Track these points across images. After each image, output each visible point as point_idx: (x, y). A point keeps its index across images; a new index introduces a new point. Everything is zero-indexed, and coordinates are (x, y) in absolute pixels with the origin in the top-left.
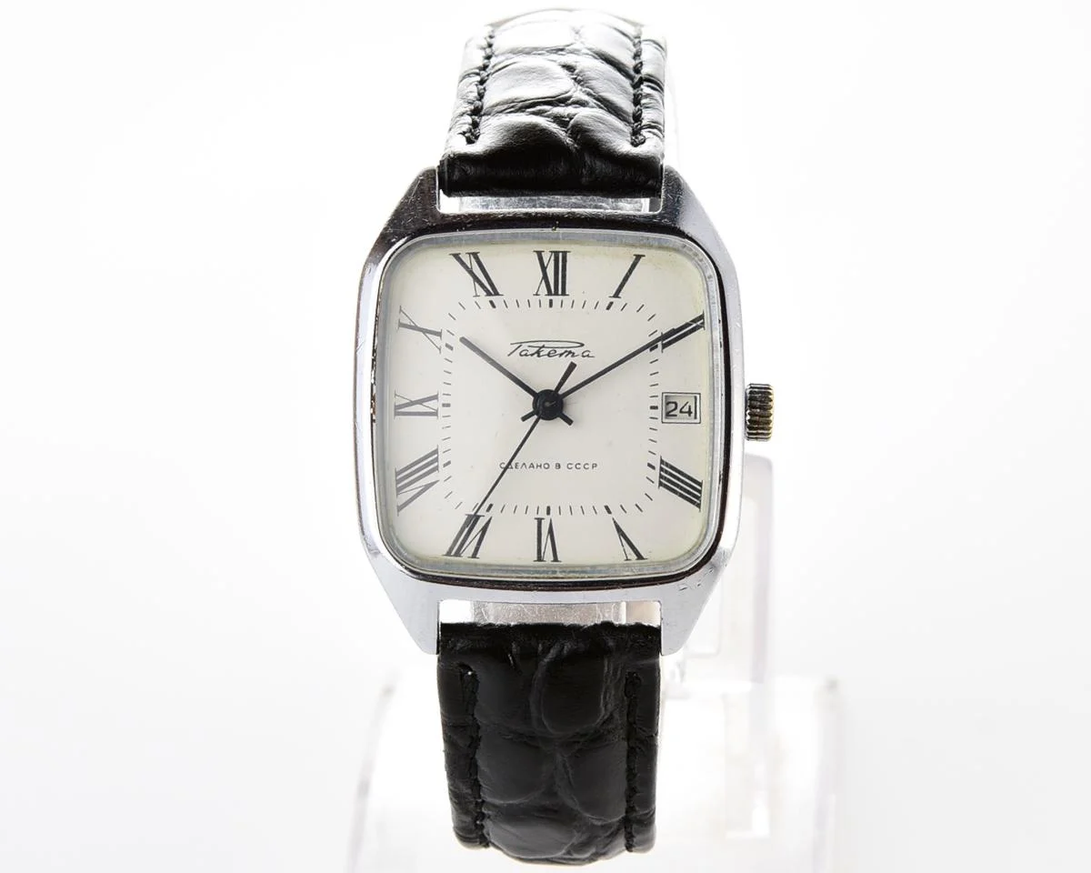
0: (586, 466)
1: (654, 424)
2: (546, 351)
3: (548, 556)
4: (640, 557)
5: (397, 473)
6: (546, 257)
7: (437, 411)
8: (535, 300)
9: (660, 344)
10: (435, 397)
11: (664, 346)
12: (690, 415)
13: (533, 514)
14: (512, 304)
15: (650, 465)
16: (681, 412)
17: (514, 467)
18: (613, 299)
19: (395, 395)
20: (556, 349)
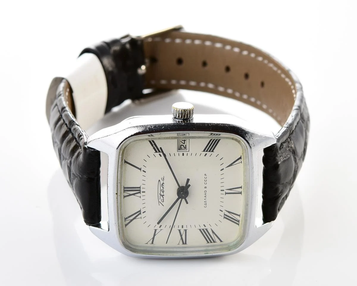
0: (206, 178)
1: (189, 153)
3: (240, 190)
4: (240, 158)
5: (208, 242)
6: (126, 194)
7: (185, 230)
8: (142, 198)
10: (180, 231)
11: (159, 151)
12: (186, 141)
13: (224, 196)
14: (144, 205)
15: (205, 155)
16: (184, 143)
17: (206, 203)
18: (142, 170)
19: (179, 244)
20: (161, 189)
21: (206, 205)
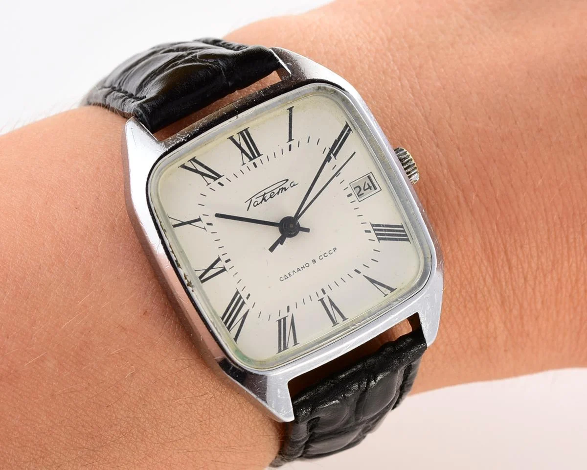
0: (330, 252)
1: (357, 204)
2: (268, 196)
3: (339, 318)
4: (392, 290)
5: (223, 318)
6: (236, 138)
7: (224, 267)
8: (244, 168)
9: (332, 155)
10: (219, 260)
11: (335, 155)
12: (371, 189)
13: (316, 299)
14: (232, 178)
15: (366, 231)
16: (365, 190)
17: (288, 276)
18: (290, 143)
19: (195, 271)
20: (273, 191)
21: (285, 279)
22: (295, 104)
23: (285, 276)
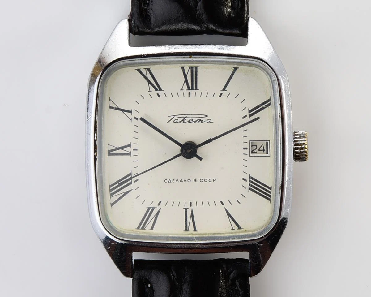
0: (210, 180)
1: (247, 157)
2: (187, 120)
3: (191, 228)
4: (239, 228)
5: (110, 186)
6: (186, 70)
7: (131, 152)
8: (181, 93)
9: (248, 115)
10: (129, 146)
11: (250, 116)
12: (264, 152)
13: (182, 206)
15: (244, 179)
16: (259, 150)
17: (172, 181)
18: (222, 92)
19: (108, 145)
20: (193, 119)
21: (169, 182)
22: (241, 67)
23: (170, 180)
